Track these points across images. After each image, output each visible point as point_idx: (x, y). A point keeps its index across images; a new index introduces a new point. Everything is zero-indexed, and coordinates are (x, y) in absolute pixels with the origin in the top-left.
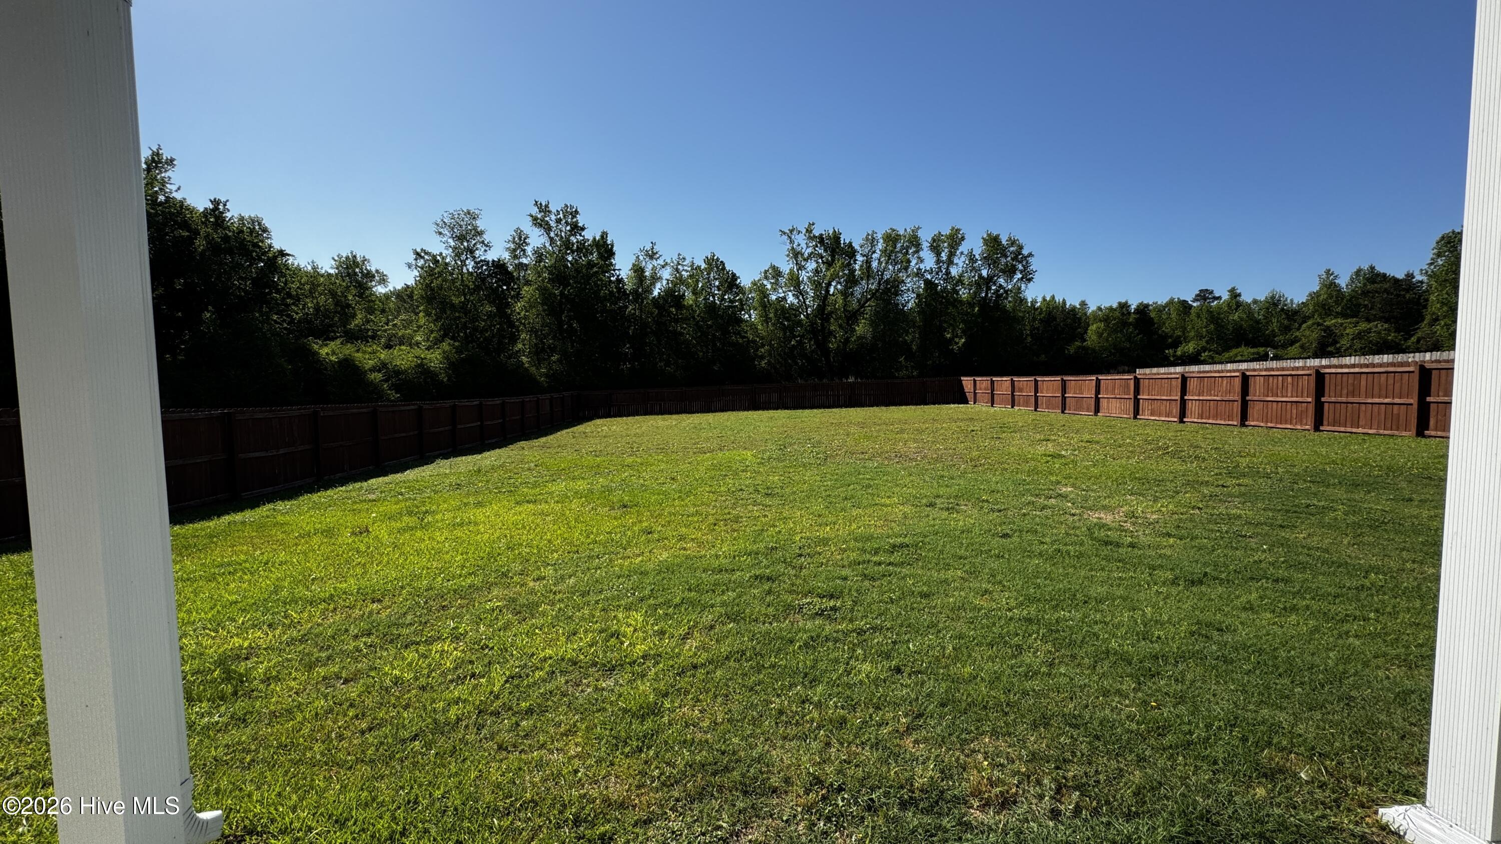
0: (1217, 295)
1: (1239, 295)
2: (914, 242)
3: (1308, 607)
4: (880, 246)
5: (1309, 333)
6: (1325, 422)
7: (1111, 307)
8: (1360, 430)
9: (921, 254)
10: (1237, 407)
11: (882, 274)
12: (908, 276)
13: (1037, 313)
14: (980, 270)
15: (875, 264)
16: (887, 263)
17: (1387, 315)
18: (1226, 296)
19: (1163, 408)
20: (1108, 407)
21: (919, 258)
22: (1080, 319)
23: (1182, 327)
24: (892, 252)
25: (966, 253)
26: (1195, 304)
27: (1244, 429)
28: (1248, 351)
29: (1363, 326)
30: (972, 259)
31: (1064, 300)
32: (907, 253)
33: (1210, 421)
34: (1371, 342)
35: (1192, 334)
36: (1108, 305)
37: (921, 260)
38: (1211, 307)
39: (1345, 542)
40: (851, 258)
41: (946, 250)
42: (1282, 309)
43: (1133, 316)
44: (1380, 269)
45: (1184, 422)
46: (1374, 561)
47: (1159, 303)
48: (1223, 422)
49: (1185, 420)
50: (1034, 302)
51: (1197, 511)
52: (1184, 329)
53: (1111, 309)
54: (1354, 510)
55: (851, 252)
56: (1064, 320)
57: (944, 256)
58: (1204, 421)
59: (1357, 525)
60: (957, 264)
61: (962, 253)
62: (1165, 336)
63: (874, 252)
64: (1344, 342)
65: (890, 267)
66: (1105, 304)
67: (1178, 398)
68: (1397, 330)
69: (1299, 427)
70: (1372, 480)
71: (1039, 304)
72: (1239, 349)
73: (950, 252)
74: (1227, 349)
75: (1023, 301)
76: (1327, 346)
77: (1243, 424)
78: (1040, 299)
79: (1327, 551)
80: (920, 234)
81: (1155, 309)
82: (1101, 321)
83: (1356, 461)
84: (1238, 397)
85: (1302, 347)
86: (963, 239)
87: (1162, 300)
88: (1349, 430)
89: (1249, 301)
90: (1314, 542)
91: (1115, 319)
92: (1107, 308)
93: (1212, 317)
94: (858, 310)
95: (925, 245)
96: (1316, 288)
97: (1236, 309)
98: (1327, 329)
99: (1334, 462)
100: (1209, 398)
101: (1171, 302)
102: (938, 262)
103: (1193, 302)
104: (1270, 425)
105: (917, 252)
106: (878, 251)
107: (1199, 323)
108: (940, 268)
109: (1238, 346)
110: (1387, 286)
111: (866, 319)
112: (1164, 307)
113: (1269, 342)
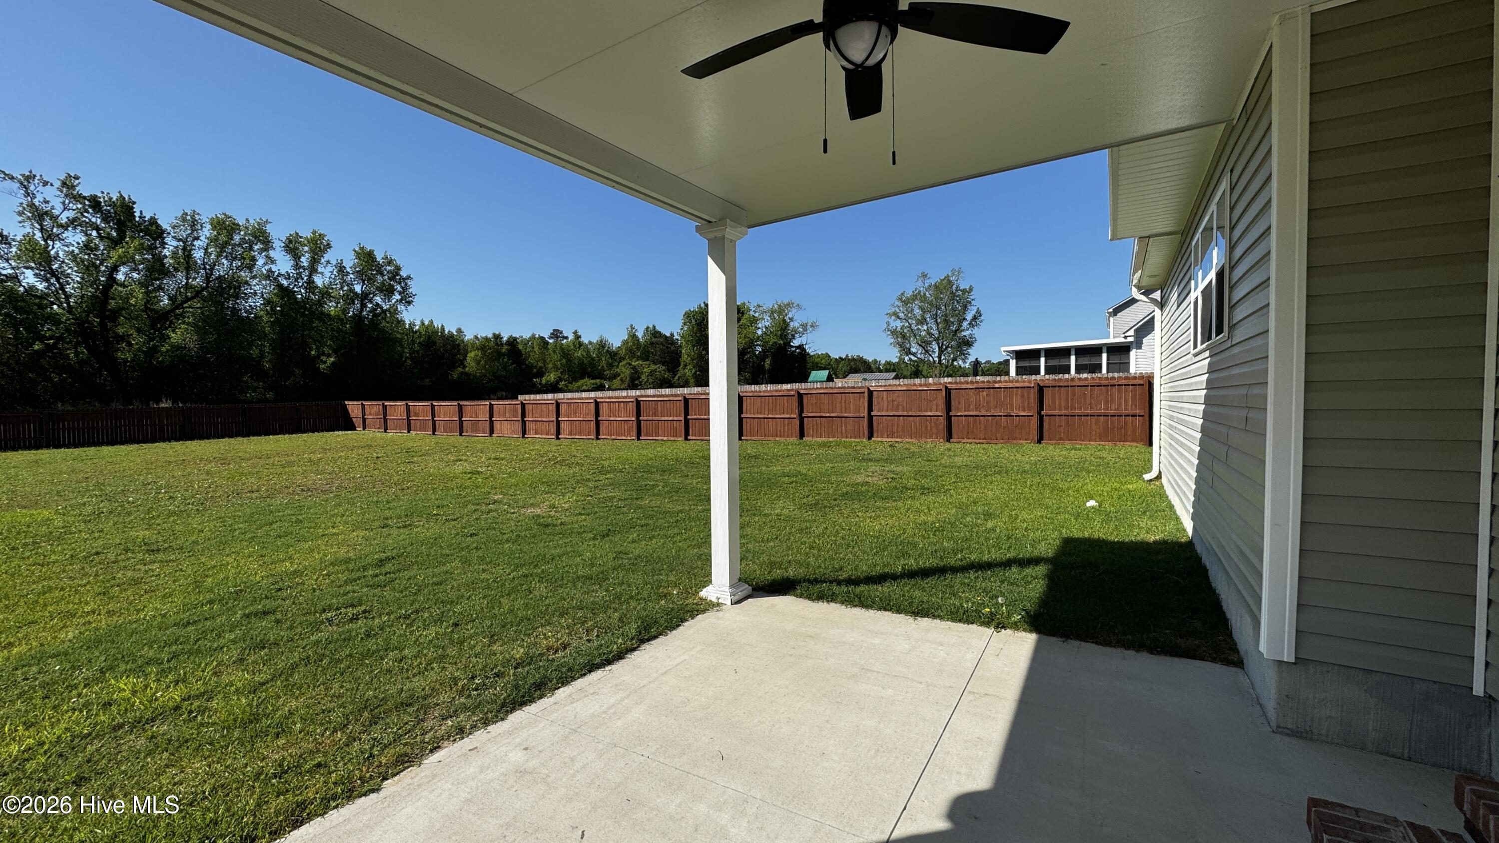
0: (565, 335)
1: (580, 337)
2: (261, 237)
3: (659, 535)
4: (206, 232)
5: (624, 370)
6: (642, 434)
7: (486, 337)
8: (659, 438)
9: (272, 253)
10: (593, 424)
11: (212, 269)
12: (254, 277)
13: (416, 336)
14: (352, 285)
15: (198, 255)
16: (219, 256)
17: (663, 360)
18: (571, 337)
19: (544, 427)
20: (501, 428)
21: (268, 257)
22: (459, 345)
23: (543, 360)
24: (226, 243)
25: (334, 263)
26: (551, 341)
27: (598, 441)
28: (588, 382)
29: (653, 367)
30: (341, 269)
31: (442, 326)
32: (251, 248)
33: (577, 437)
34: (657, 378)
35: (550, 366)
36: (483, 335)
37: (270, 260)
38: (562, 344)
39: (666, 501)
40: (155, 239)
41: (307, 255)
42: (608, 351)
43: (506, 347)
44: (658, 328)
45: (559, 439)
46: (680, 508)
47: (524, 337)
48: (585, 437)
49: (560, 436)
50: (412, 325)
51: (590, 498)
52: (544, 361)
53: (487, 339)
54: (666, 484)
55: (153, 231)
56: (444, 346)
57: (305, 261)
58: (573, 437)
59: (668, 492)
60: (322, 273)
61: (328, 262)
62: (531, 367)
63: (197, 238)
64: (644, 378)
65: (224, 261)
66: (482, 334)
67: (554, 419)
68: (669, 371)
69: (629, 438)
70: (670, 467)
71: (417, 327)
72: (584, 380)
73: (313, 258)
74: (576, 380)
75: (401, 322)
76: (635, 380)
77: (597, 438)
78: (418, 323)
79: (660, 507)
80: (269, 228)
81: (522, 341)
82: (478, 349)
83: (661, 457)
84: (593, 418)
85: (621, 380)
86: (329, 246)
87: (527, 335)
88: (655, 438)
89: (586, 342)
90: (653, 503)
91: (490, 349)
92: (483, 338)
93: (564, 353)
94: (173, 310)
95: (278, 244)
96: (626, 337)
97: (579, 348)
98: (634, 368)
99: (651, 459)
100: (575, 419)
101: (533, 336)
102: (297, 266)
103: (550, 338)
104: (613, 437)
105: (266, 249)
106: (202, 238)
107: (556, 357)
108: (300, 274)
109: (582, 377)
110: (662, 340)
111: (188, 324)
112: (528, 341)
113: (601, 376)
